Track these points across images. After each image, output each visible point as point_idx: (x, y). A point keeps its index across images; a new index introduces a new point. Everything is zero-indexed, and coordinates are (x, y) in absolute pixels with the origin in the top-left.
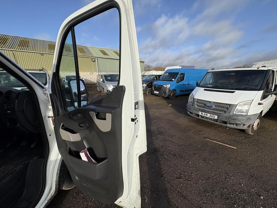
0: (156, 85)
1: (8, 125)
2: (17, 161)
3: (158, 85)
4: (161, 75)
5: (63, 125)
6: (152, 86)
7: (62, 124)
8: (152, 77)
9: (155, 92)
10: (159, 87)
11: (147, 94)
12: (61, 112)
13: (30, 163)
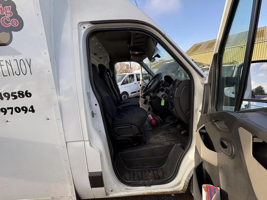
1: (170, 107)
2: (169, 138)
5: (204, 127)
7: (203, 125)
12: (209, 109)
13: (175, 146)
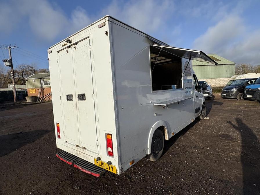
0: (249, 89)
3: (251, 89)
4: (256, 79)
6: (244, 90)
8: (245, 82)
9: (248, 96)
10: (252, 91)
11: (238, 98)
